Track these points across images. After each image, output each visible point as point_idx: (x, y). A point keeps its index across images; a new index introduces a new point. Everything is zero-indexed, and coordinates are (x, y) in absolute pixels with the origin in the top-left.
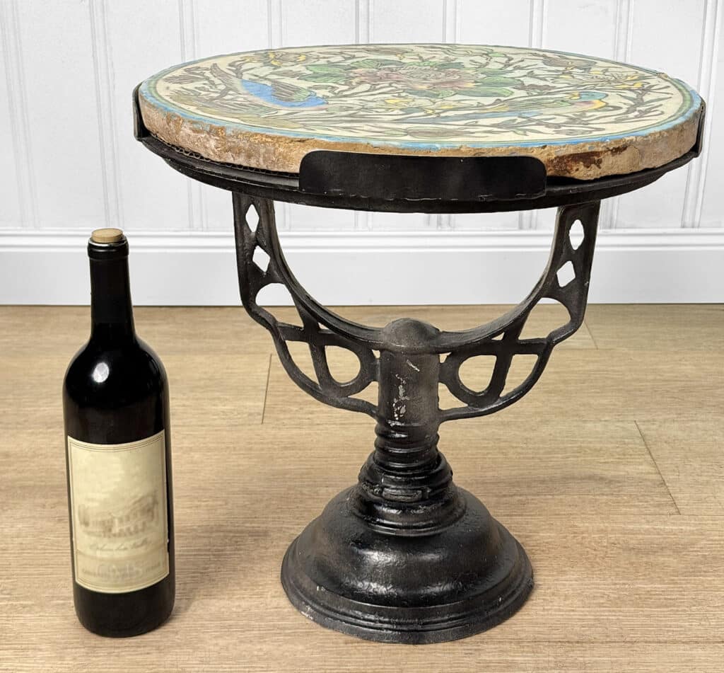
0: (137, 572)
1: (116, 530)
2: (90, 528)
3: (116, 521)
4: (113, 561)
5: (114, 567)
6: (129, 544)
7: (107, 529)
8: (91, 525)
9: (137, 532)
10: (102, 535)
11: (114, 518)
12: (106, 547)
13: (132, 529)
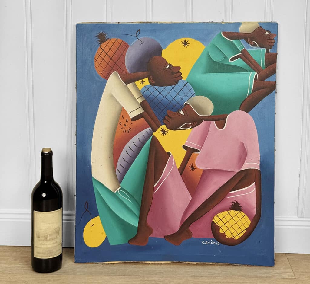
0: (54, 251)
1: (48, 238)
2: (40, 239)
3: (49, 236)
4: (47, 248)
5: (47, 250)
6: (52, 243)
7: (46, 238)
8: (41, 237)
9: (54, 239)
10: (44, 240)
11: (48, 235)
12: (46, 244)
13: (53, 238)
